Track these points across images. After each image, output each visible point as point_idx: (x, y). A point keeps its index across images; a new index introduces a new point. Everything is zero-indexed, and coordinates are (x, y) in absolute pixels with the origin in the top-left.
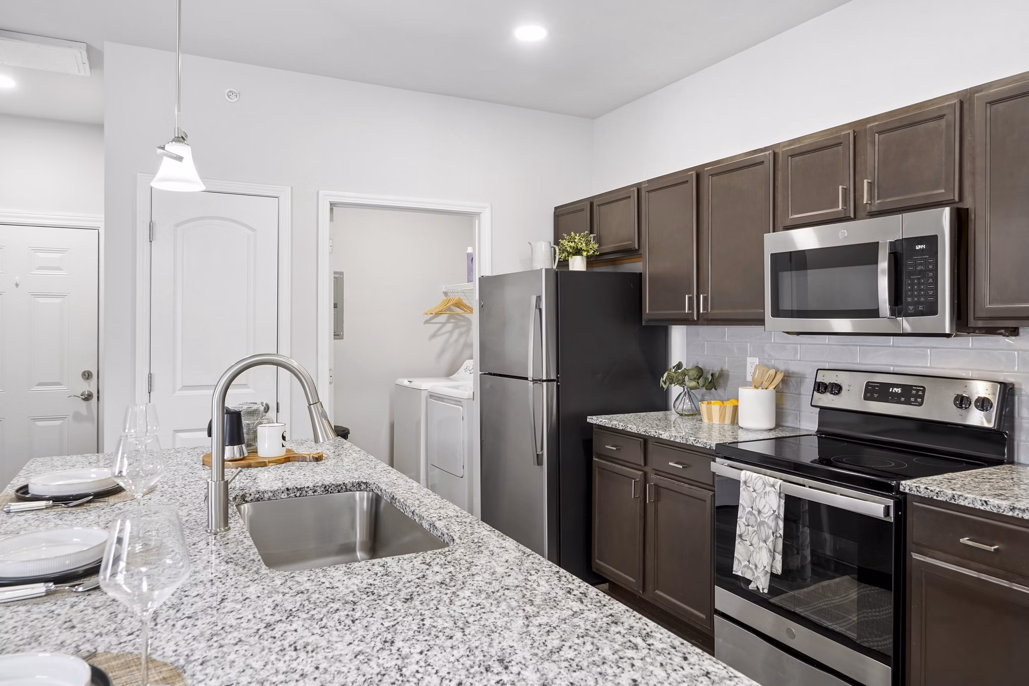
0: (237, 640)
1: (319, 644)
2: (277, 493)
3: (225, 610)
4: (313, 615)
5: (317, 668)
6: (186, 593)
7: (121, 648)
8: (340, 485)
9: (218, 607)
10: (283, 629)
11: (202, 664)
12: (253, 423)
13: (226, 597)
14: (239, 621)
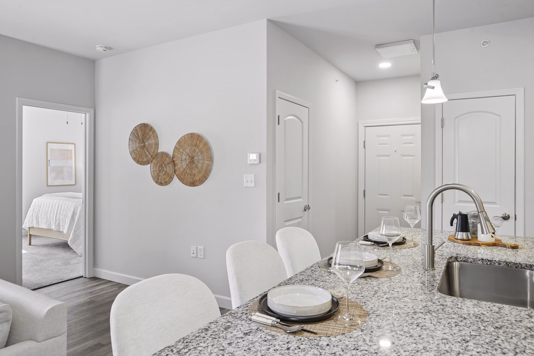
0: (397, 313)
1: (430, 328)
2: (476, 260)
3: (403, 301)
4: (439, 316)
5: (420, 336)
6: (394, 289)
7: (356, 300)
8: (517, 264)
9: (402, 298)
10: (420, 316)
11: (377, 316)
12: (476, 222)
13: (408, 296)
14: (404, 306)
